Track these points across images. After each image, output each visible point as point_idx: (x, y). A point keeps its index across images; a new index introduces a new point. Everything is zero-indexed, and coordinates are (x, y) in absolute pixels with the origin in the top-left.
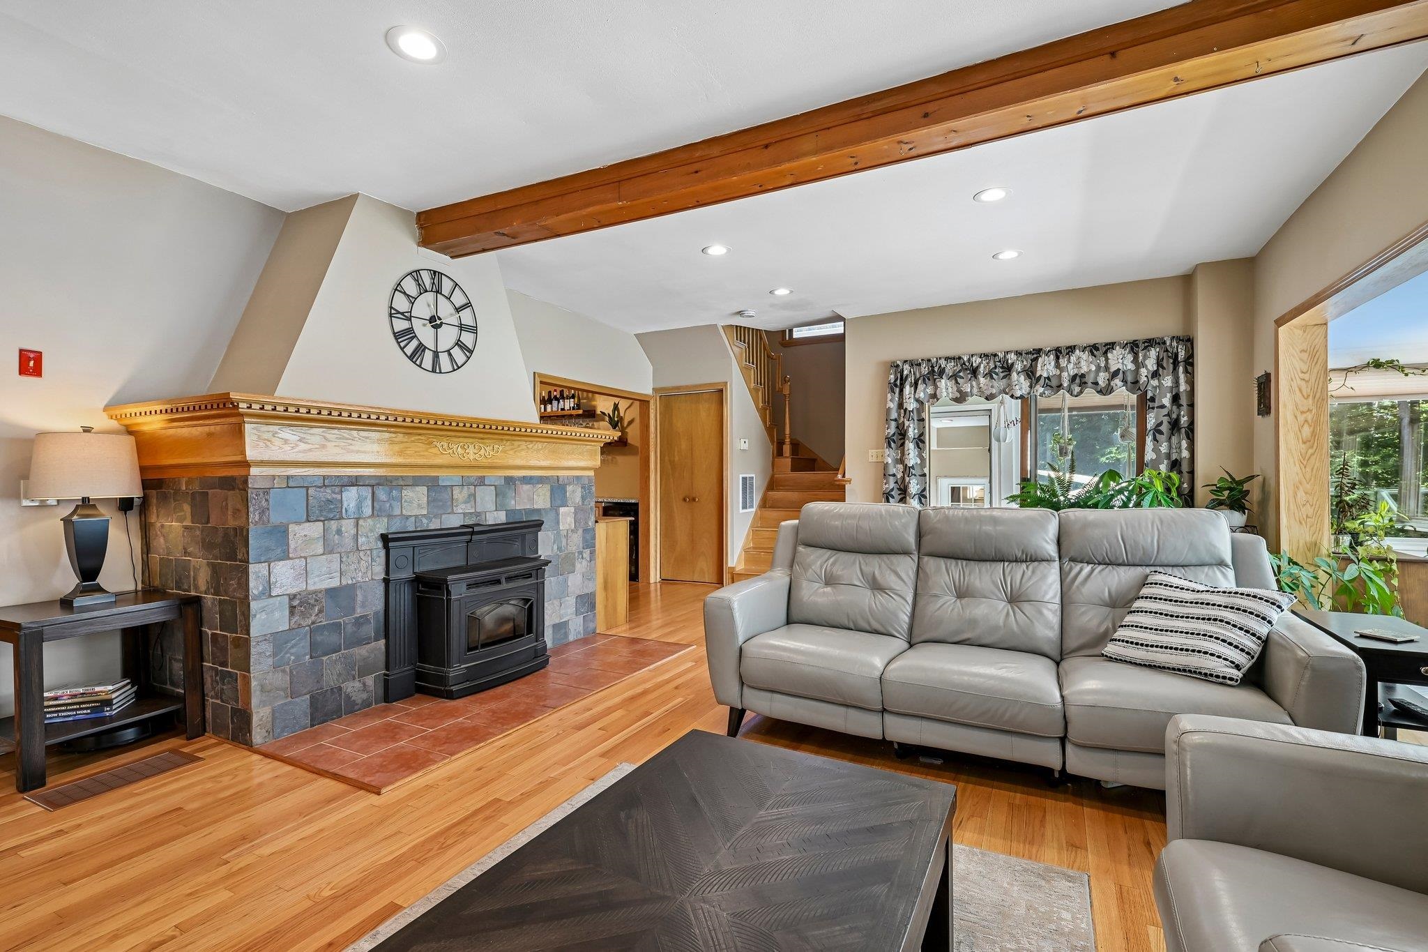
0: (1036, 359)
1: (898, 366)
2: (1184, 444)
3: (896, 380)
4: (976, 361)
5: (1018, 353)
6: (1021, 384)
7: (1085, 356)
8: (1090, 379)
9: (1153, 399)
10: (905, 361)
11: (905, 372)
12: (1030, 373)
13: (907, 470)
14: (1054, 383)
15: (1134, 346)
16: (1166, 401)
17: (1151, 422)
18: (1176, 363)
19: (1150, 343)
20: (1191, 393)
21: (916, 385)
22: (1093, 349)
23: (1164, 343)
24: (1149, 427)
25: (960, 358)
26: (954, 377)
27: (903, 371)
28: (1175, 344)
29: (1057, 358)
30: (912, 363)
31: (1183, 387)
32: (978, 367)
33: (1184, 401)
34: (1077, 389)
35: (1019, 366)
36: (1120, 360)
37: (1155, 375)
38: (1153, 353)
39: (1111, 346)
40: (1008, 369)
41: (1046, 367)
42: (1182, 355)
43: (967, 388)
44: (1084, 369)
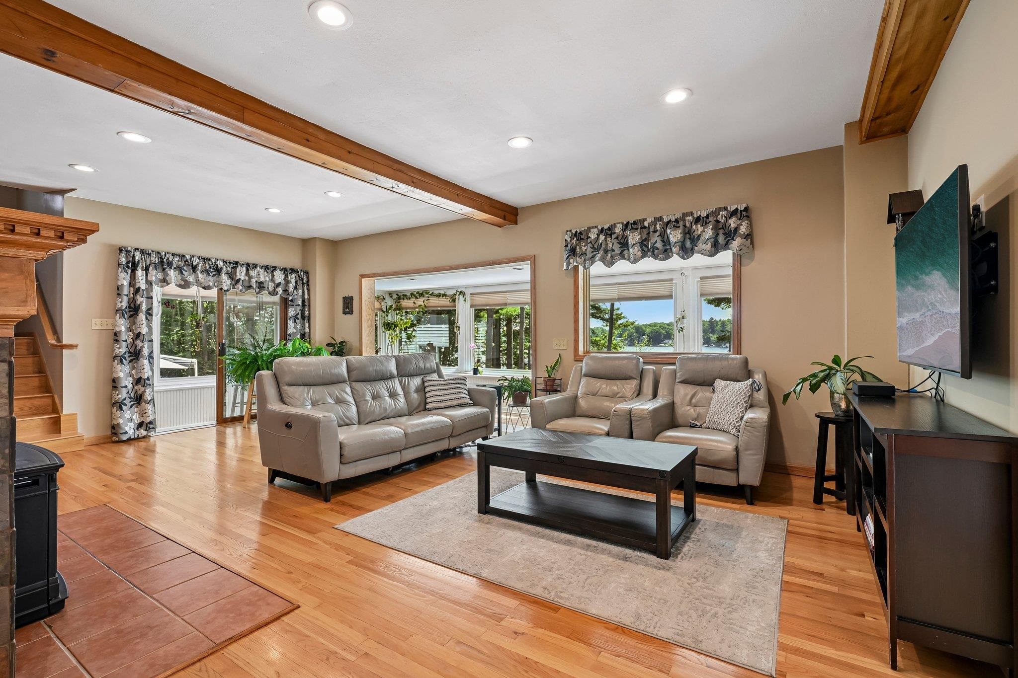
0: (235, 268)
1: (129, 251)
2: (307, 325)
3: (128, 263)
4: (196, 261)
5: (224, 262)
6: (226, 282)
7: (262, 271)
8: (265, 285)
9: (292, 301)
10: (137, 249)
11: (137, 258)
12: (231, 276)
13: (138, 336)
14: (247, 284)
15: (286, 271)
16: (300, 303)
17: (291, 312)
18: (303, 284)
19: (293, 271)
20: (309, 299)
21: (147, 269)
22: (266, 268)
23: (298, 272)
24: (290, 315)
25: (184, 256)
26: (180, 270)
27: (134, 257)
28: (302, 273)
29: (247, 270)
30: (143, 252)
31: (306, 297)
32: (197, 266)
33: (306, 303)
34: (257, 290)
35: (224, 270)
36: (279, 277)
37: (296, 288)
38: (294, 276)
39: (275, 268)
40: (218, 271)
41: (241, 274)
42: (305, 281)
43: (191, 279)
44: (262, 279)
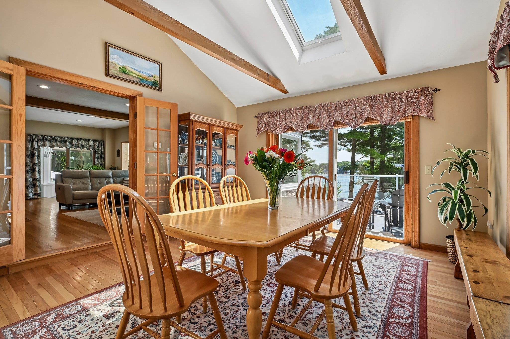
0: (73, 140)
1: (31, 135)
2: (103, 161)
3: (31, 139)
4: (56, 138)
5: (68, 138)
6: (69, 145)
7: (84, 141)
8: (85, 146)
9: (97, 152)
10: (34, 135)
11: (34, 138)
12: (71, 143)
13: (34, 164)
14: (77, 146)
15: (94, 141)
16: (100, 152)
17: (97, 156)
18: (102, 145)
19: (97, 141)
20: (104, 151)
21: (37, 142)
22: (85, 140)
23: (99, 141)
24: (96, 157)
25: (52, 137)
26: (50, 141)
27: (33, 137)
28: (101, 141)
29: (77, 141)
30: (36, 135)
31: (103, 150)
32: (57, 139)
33: (103, 153)
34: (82, 148)
35: (68, 141)
36: (91, 143)
37: (98, 147)
38: (97, 143)
39: (89, 140)
40: (66, 141)
41: (75, 142)
42: (102, 144)
43: (54, 144)
44: (84, 144)
